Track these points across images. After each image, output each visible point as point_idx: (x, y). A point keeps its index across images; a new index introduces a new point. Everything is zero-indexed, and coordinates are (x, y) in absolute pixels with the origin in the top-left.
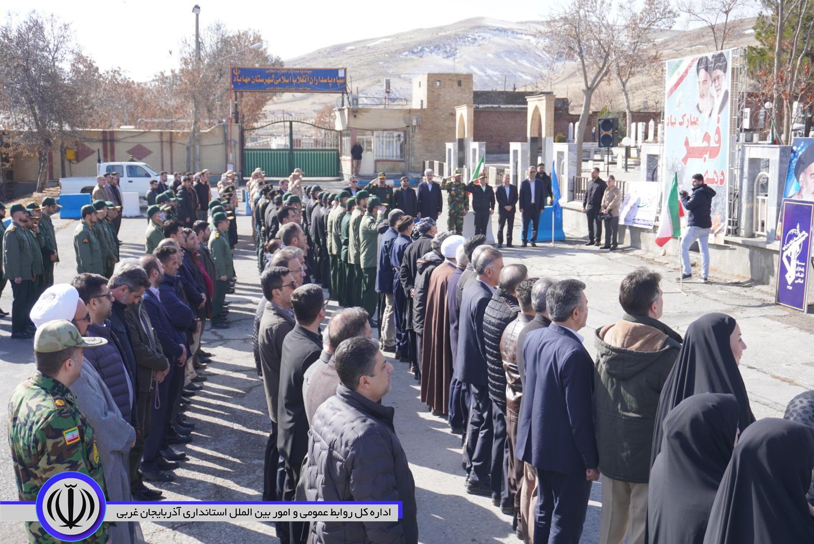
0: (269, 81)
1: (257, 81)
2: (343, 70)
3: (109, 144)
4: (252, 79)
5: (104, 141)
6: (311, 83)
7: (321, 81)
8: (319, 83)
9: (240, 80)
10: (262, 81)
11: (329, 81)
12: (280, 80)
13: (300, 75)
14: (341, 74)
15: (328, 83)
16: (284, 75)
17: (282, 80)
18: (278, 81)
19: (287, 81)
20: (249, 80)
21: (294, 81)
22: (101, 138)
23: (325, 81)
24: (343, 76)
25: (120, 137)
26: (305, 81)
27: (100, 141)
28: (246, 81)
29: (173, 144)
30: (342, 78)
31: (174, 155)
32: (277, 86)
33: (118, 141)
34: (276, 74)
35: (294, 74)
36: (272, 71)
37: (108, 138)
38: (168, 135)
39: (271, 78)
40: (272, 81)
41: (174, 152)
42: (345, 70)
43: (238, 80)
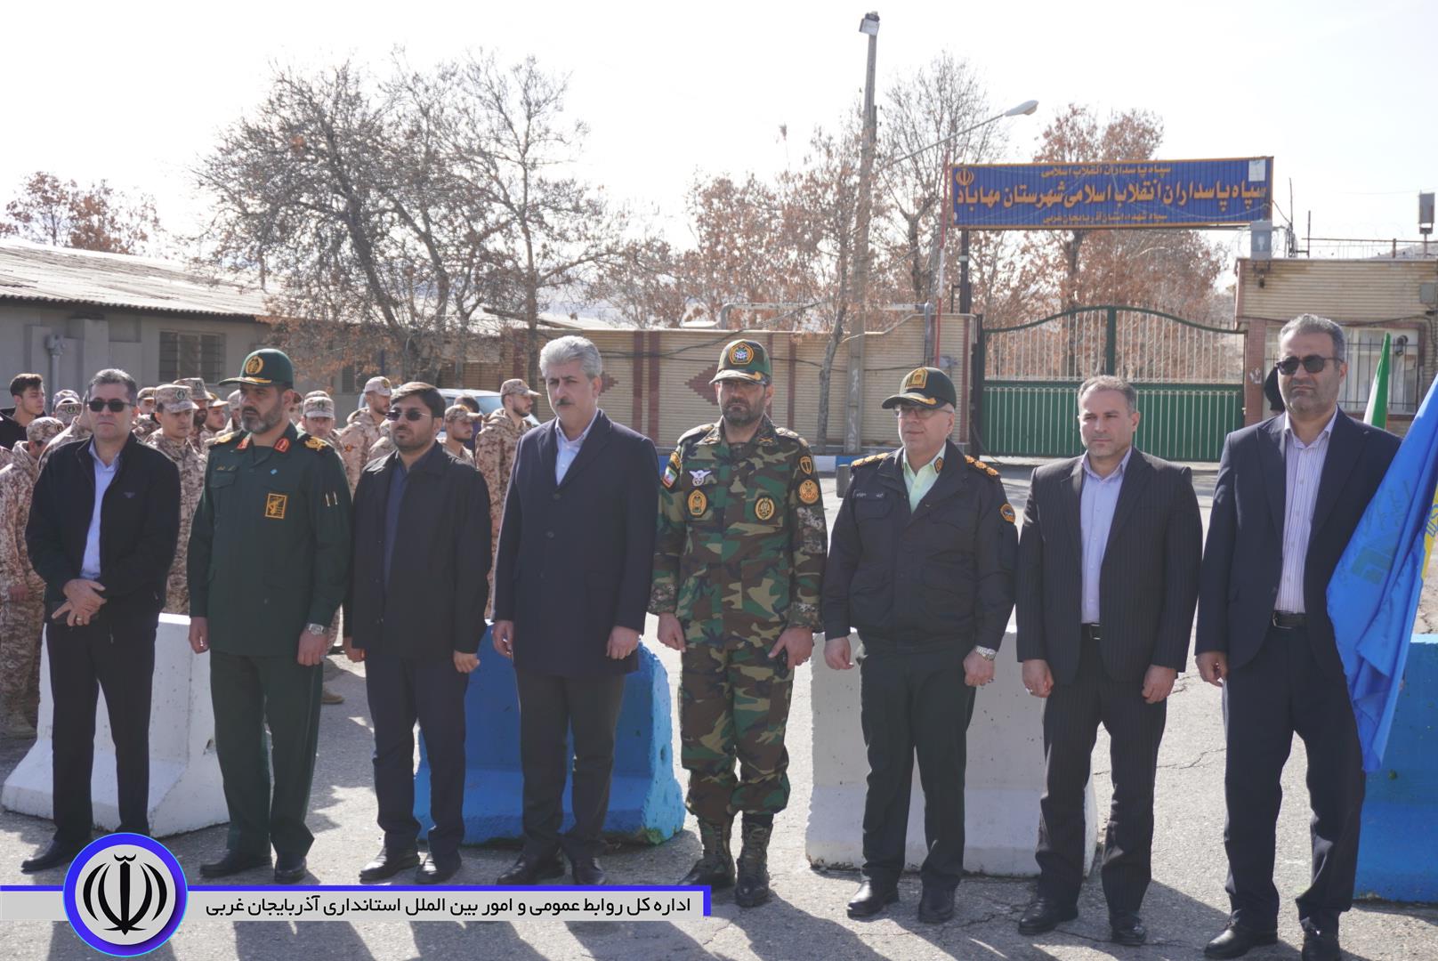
0: (1050, 200)
1: (1018, 199)
2: (1262, 165)
3: (646, 363)
4: (1004, 196)
5: (636, 357)
6: (1167, 201)
7: (1197, 195)
8: (1191, 200)
9: (974, 200)
10: (1033, 199)
11: (1221, 195)
12: (1080, 196)
13: (1136, 179)
14: (1256, 174)
15: (1216, 199)
16: (1090, 181)
17: (1086, 196)
18: (1073, 199)
19: (1101, 198)
20: (997, 198)
21: (1120, 198)
22: (630, 349)
23: (1210, 195)
24: (1262, 178)
25: (673, 346)
26: (1150, 197)
27: (626, 356)
28: (989, 200)
29: (798, 365)
30: (1257, 185)
31: (799, 393)
32: (1071, 211)
33: (670, 356)
34: (1069, 180)
35: (1119, 178)
36: (1060, 173)
37: (646, 349)
38: (785, 344)
39: (1056, 192)
40: (1058, 199)
41: (799, 386)
42: (1269, 161)
43: (969, 200)
